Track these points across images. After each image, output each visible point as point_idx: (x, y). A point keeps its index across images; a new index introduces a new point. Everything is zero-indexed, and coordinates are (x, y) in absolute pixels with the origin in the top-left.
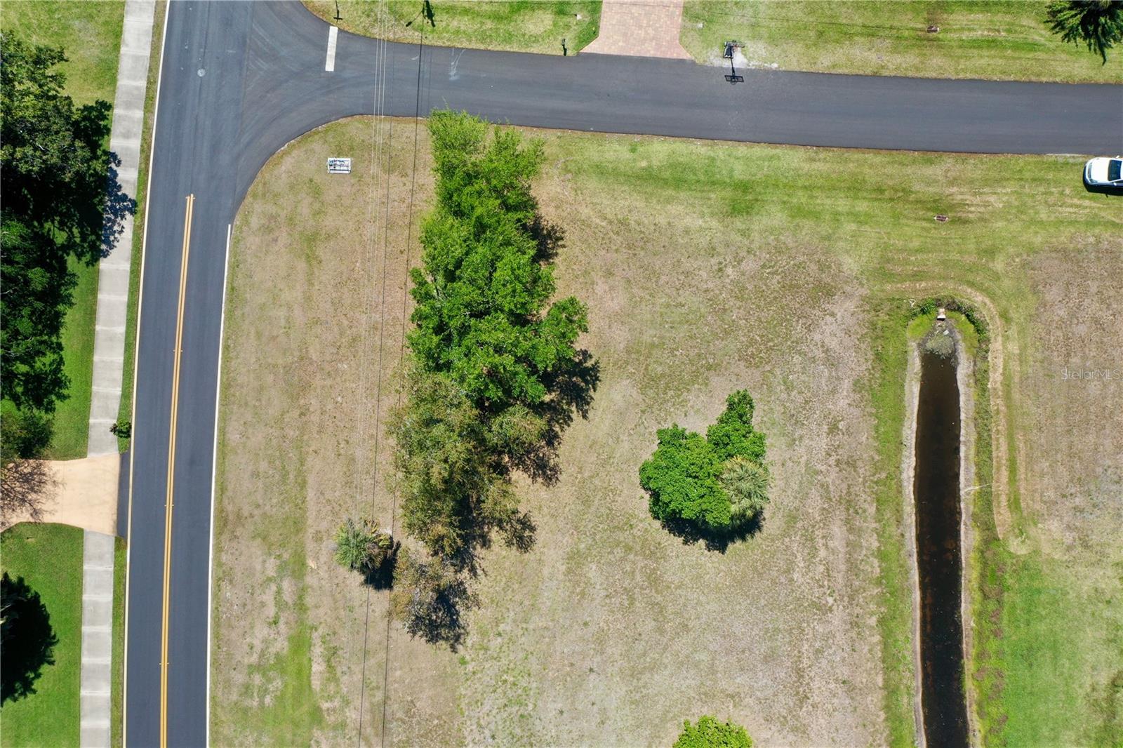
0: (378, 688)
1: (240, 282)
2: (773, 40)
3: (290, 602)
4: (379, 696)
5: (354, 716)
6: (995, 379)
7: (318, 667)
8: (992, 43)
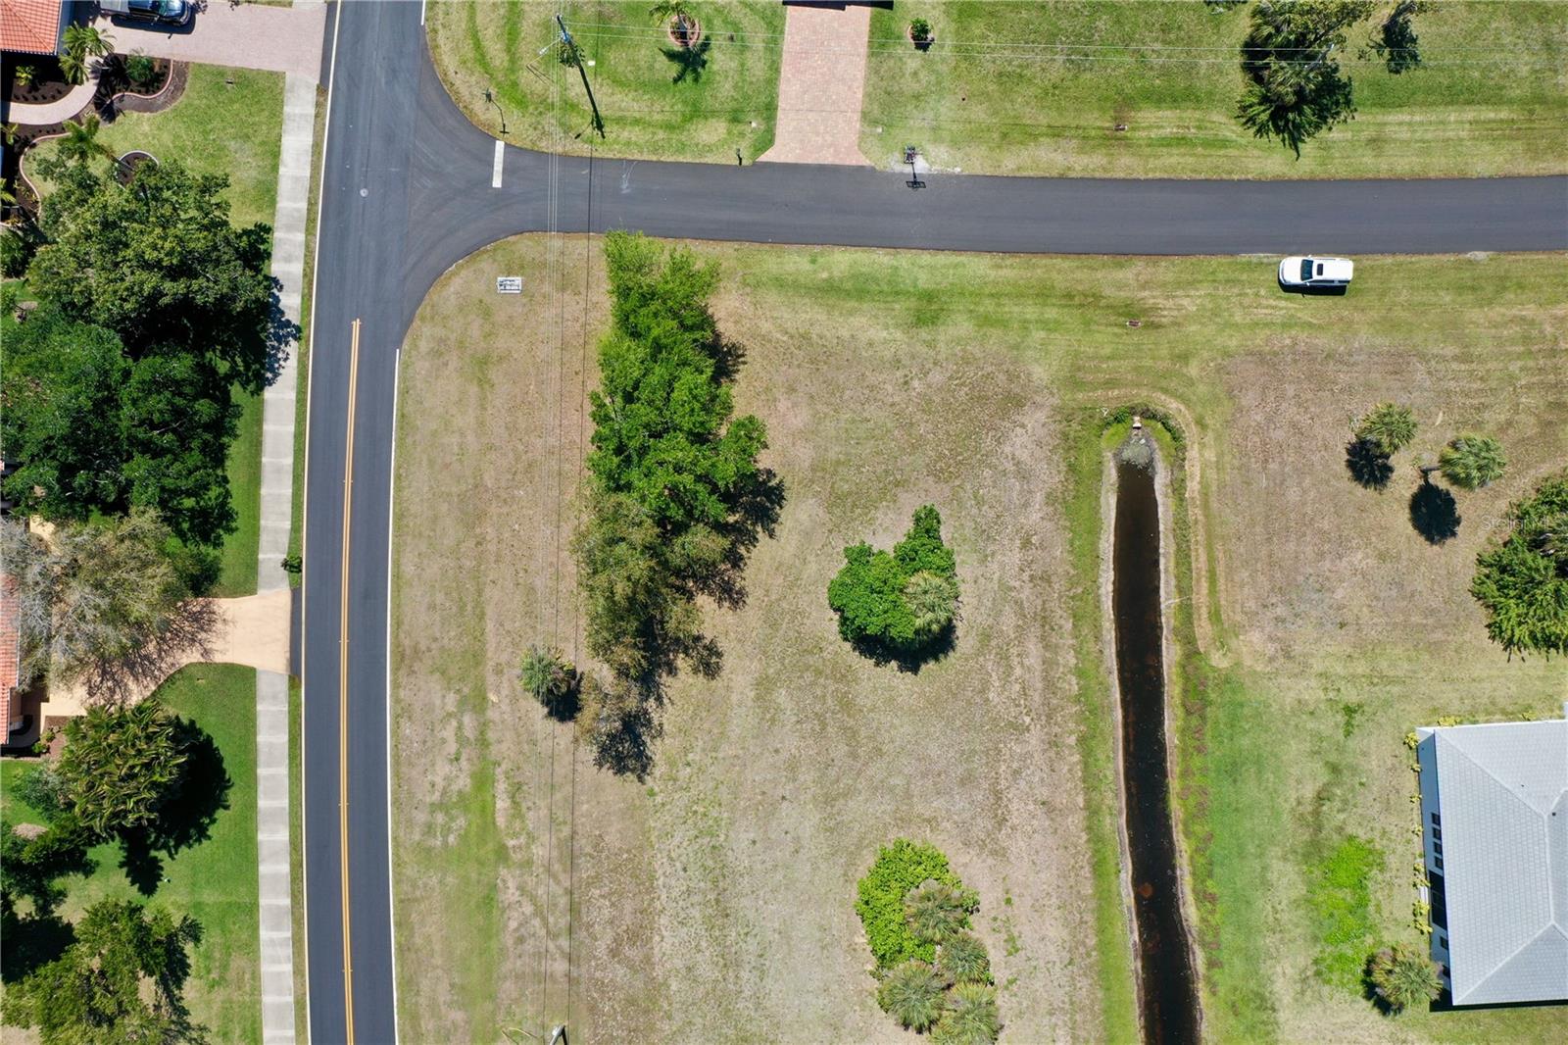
0: (565, 823)
1: (409, 409)
2: (955, 143)
3: (472, 738)
4: (566, 831)
5: (541, 853)
6: (1193, 487)
7: (502, 804)
8: (1181, 141)
